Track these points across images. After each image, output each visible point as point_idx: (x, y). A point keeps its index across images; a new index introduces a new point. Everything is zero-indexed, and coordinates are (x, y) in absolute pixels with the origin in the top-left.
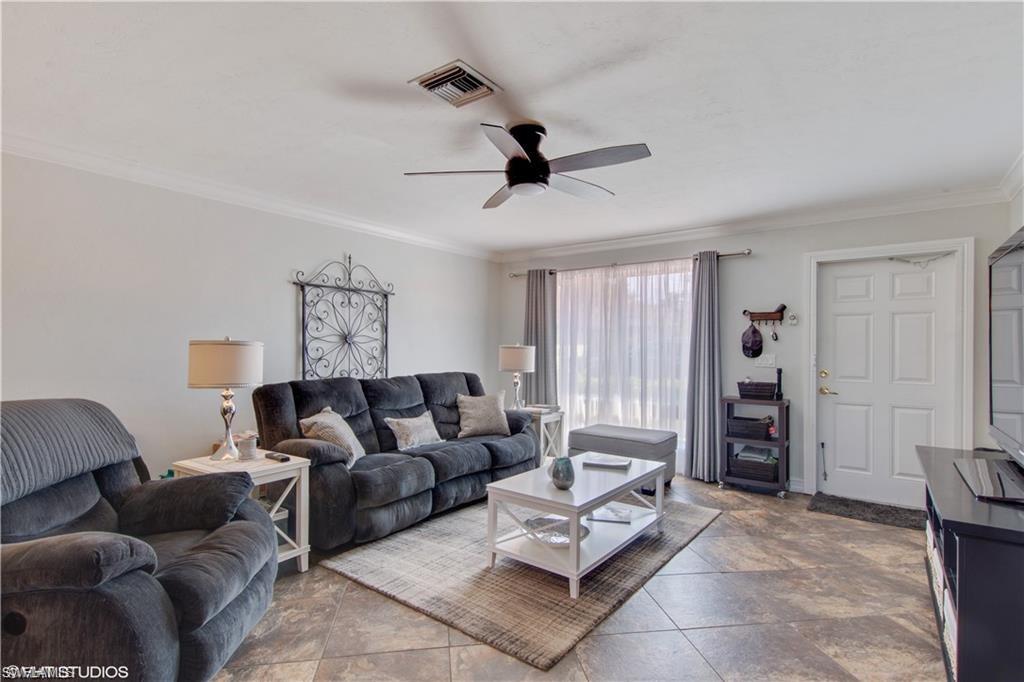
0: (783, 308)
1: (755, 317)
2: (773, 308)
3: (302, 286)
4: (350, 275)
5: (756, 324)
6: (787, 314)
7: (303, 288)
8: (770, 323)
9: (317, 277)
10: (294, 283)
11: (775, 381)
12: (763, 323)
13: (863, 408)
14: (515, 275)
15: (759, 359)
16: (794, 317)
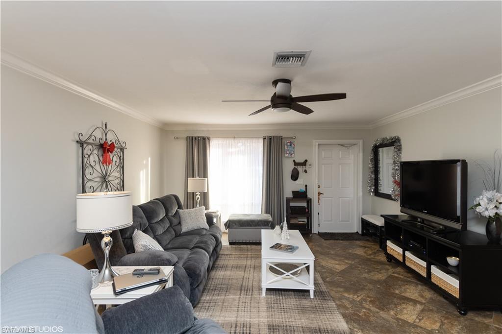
0: (306, 161)
1: (296, 164)
2: (302, 161)
3: (81, 144)
4: (106, 135)
5: (296, 167)
6: (308, 163)
7: (82, 146)
8: (302, 167)
9: (89, 138)
10: (77, 142)
11: (305, 190)
12: (299, 167)
13: (330, 199)
14: (178, 138)
15: (297, 181)
16: (310, 165)
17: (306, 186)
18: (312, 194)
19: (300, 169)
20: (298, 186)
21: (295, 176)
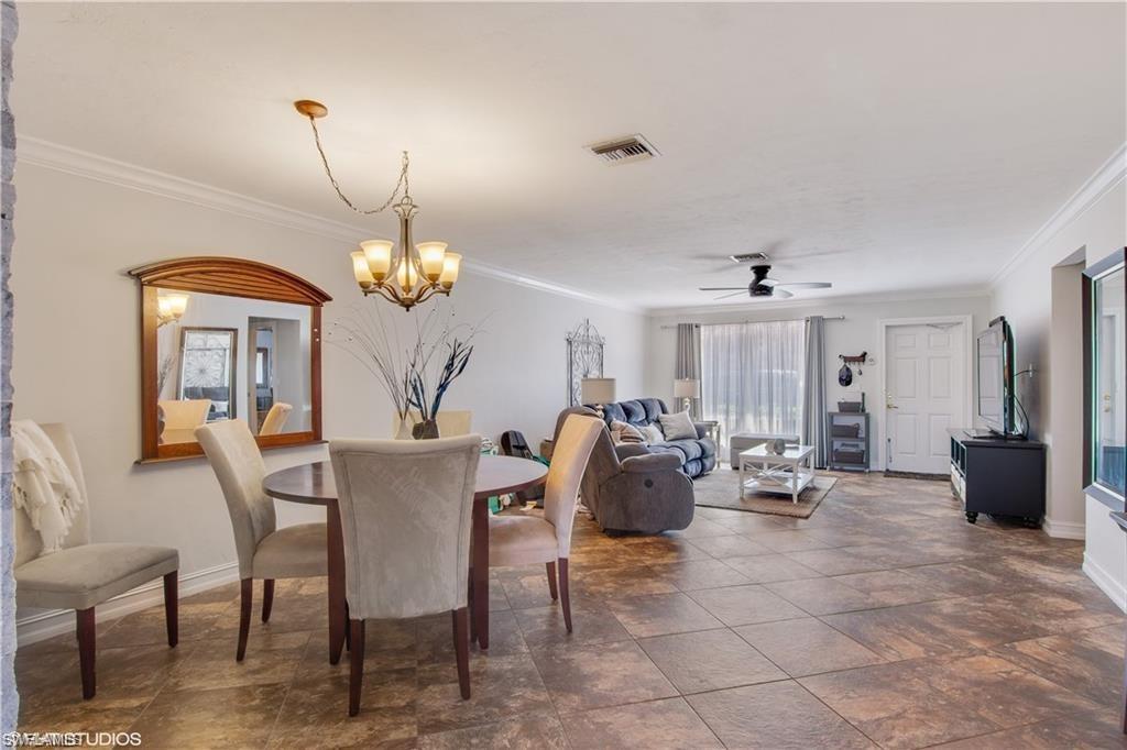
0: (865, 354)
1: (847, 359)
2: (858, 354)
4: (588, 331)
5: (847, 364)
6: (868, 358)
7: (570, 343)
8: (857, 363)
9: (575, 336)
10: (567, 340)
11: (861, 401)
12: (852, 363)
13: (912, 416)
14: (666, 327)
15: (849, 387)
16: (872, 360)
17: (863, 395)
18: (876, 409)
19: (854, 368)
20: (850, 394)
21: (846, 380)
